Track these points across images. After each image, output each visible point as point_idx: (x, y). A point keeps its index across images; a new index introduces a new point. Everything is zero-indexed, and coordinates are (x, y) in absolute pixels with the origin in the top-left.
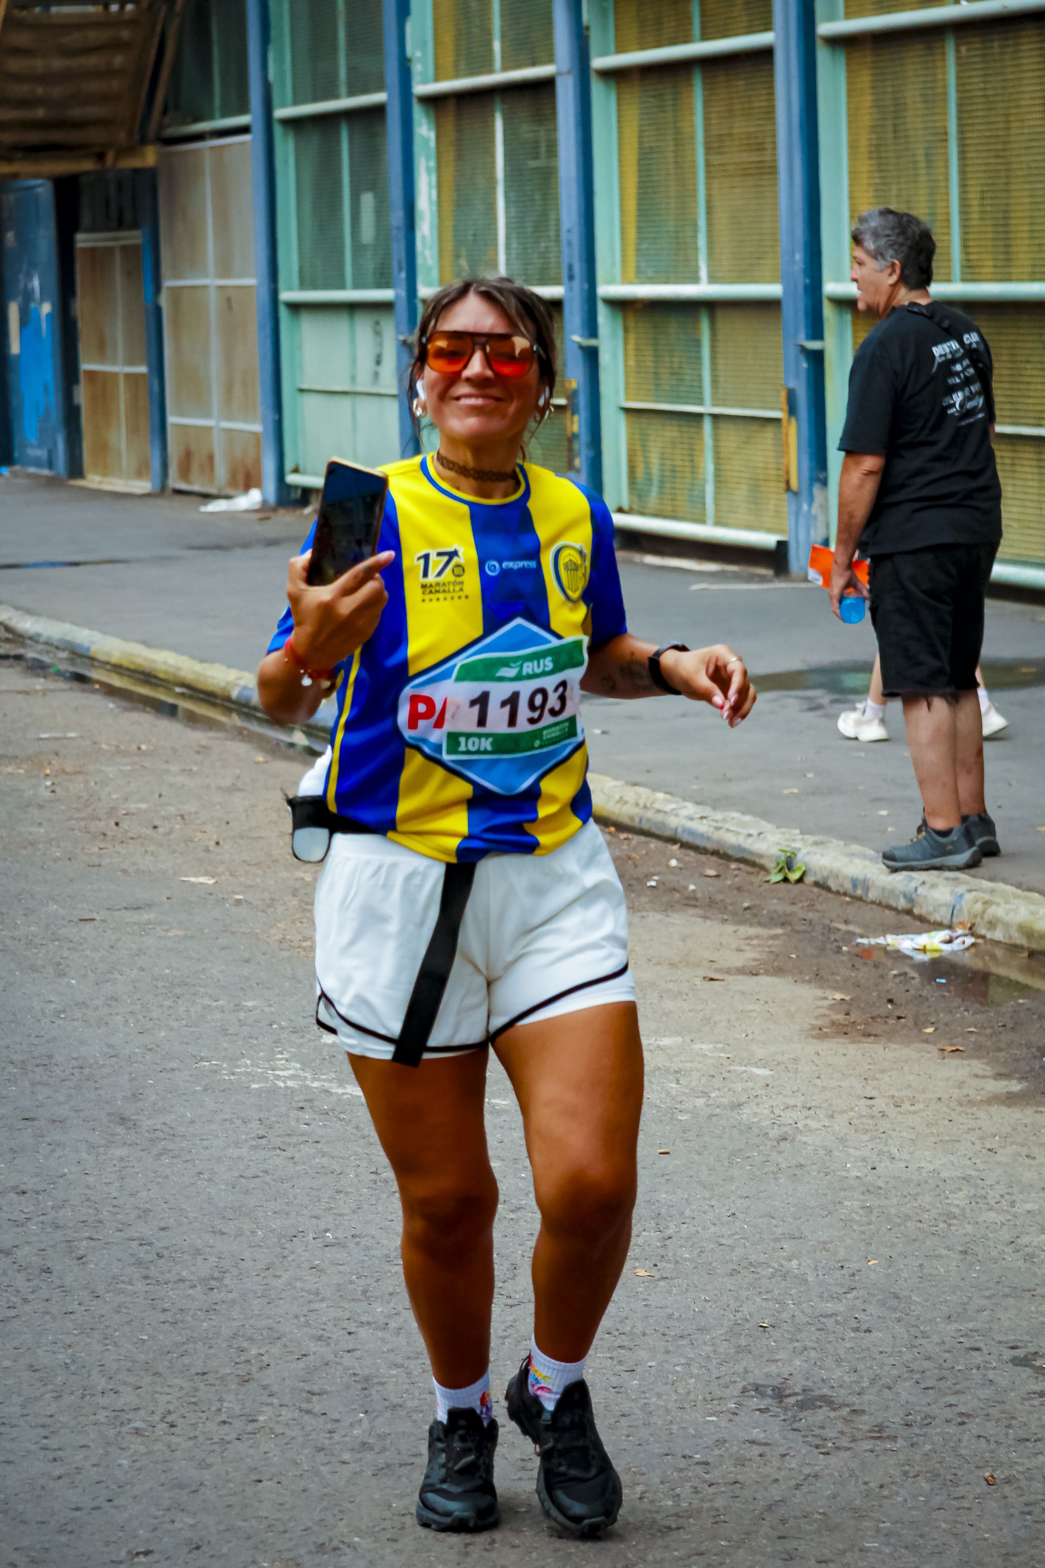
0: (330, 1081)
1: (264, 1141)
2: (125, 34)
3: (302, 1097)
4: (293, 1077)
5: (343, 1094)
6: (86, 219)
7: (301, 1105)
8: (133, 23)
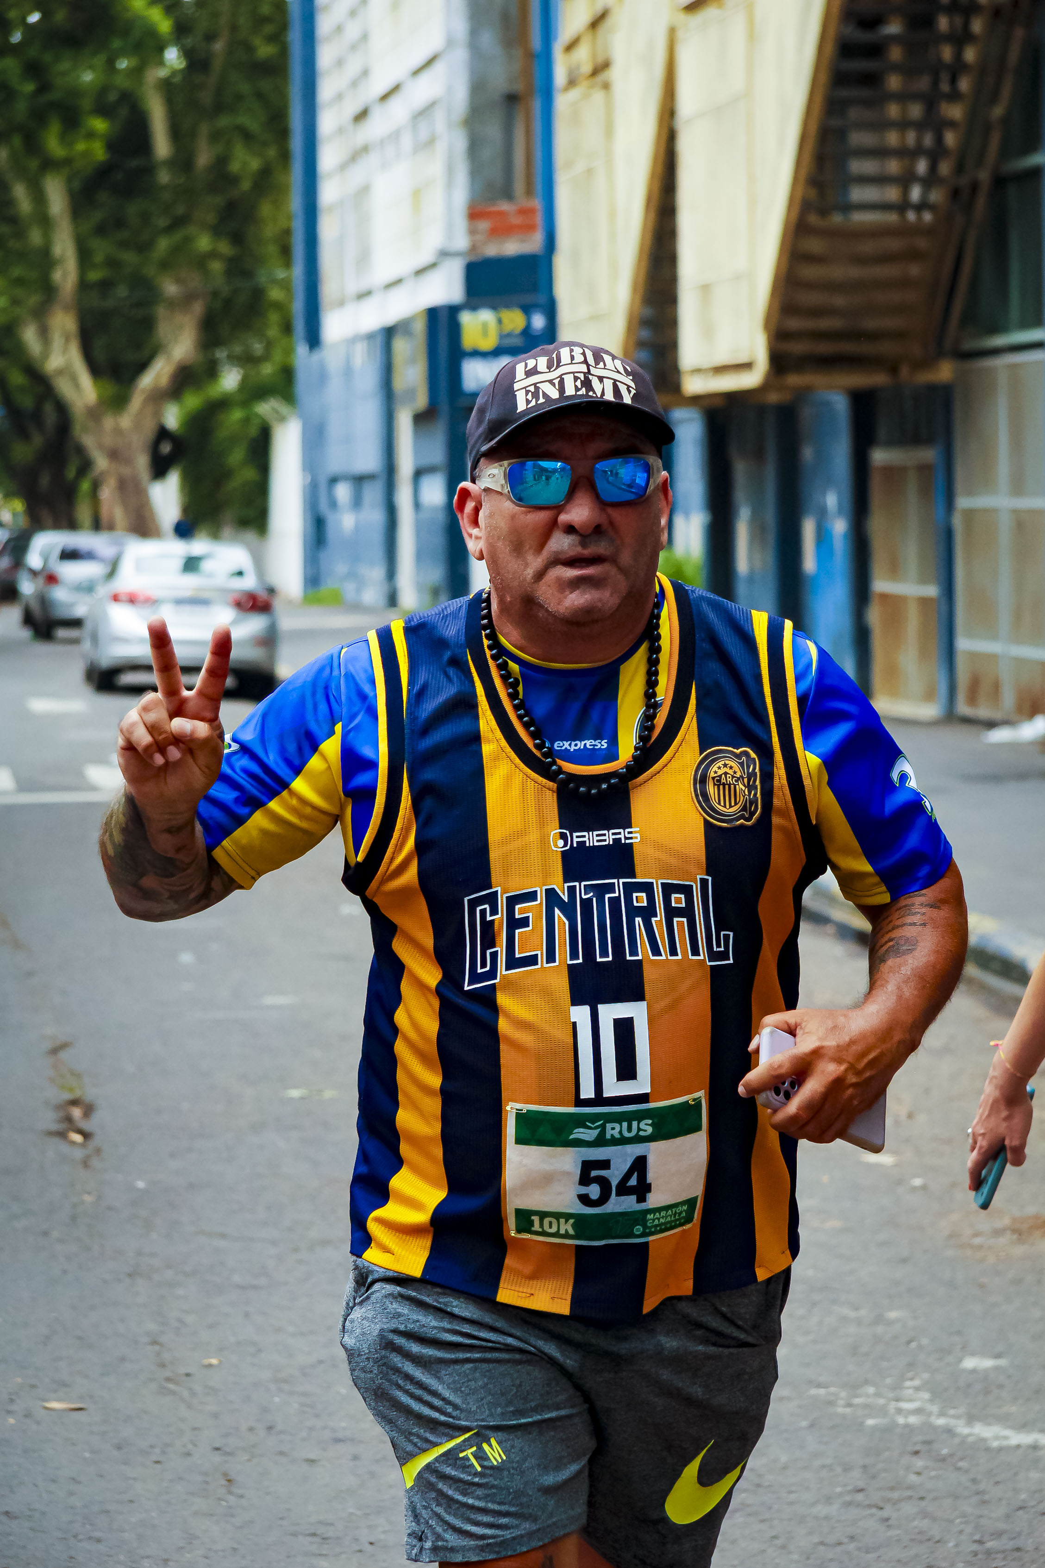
0: (957, 1417)
1: (860, 1497)
2: (922, 243)
3: (920, 1438)
4: (918, 1411)
5: (969, 1435)
6: (882, 432)
7: (917, 1448)
8: (928, 231)
